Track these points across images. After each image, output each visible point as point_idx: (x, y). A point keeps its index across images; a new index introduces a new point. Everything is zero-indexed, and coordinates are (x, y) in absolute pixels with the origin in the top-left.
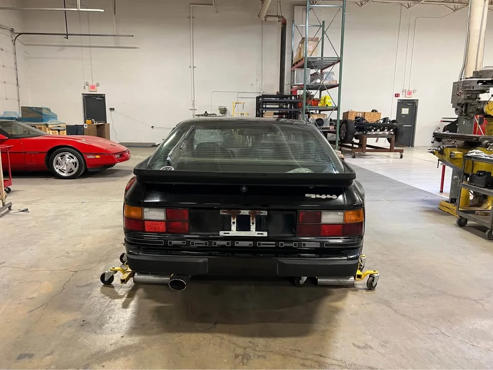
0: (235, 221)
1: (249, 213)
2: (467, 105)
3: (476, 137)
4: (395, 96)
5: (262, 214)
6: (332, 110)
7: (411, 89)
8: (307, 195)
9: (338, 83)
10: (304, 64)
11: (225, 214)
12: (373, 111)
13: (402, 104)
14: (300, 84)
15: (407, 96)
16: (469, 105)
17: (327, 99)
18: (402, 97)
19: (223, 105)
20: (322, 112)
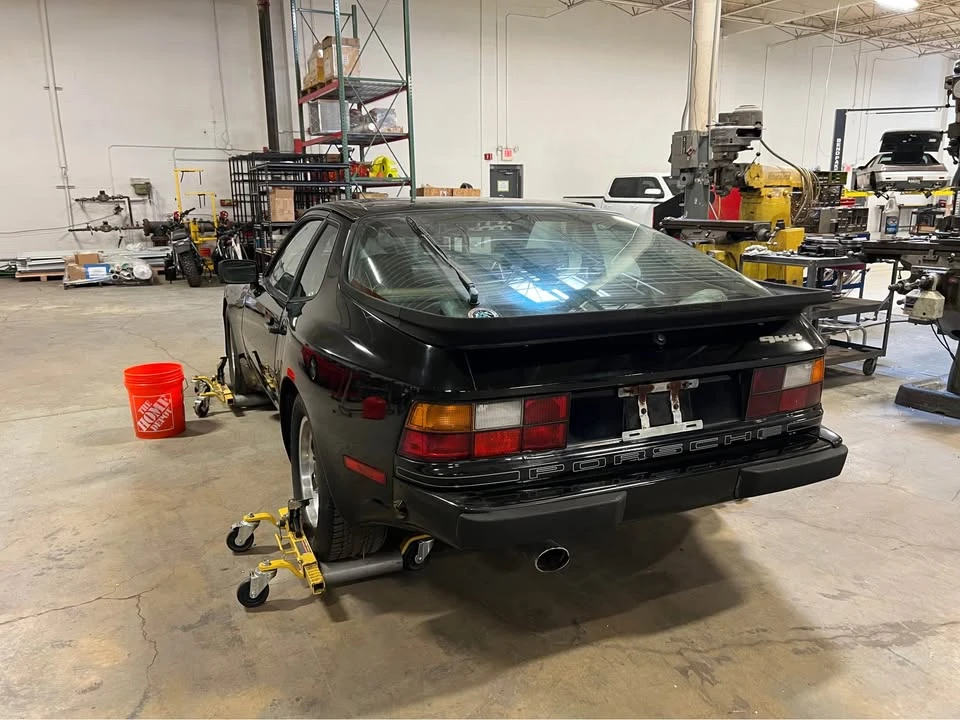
0: (645, 407)
1: (668, 387)
2: (720, 171)
3: (748, 224)
4: (486, 159)
5: (691, 386)
6: (401, 185)
7: (510, 146)
8: (762, 339)
9: (406, 131)
10: (338, 90)
11: (628, 395)
12: (464, 186)
13: (498, 173)
14: (330, 131)
15: (504, 158)
16: (724, 170)
17: (389, 164)
18: (496, 161)
19: (143, 176)
20: (368, 190)
